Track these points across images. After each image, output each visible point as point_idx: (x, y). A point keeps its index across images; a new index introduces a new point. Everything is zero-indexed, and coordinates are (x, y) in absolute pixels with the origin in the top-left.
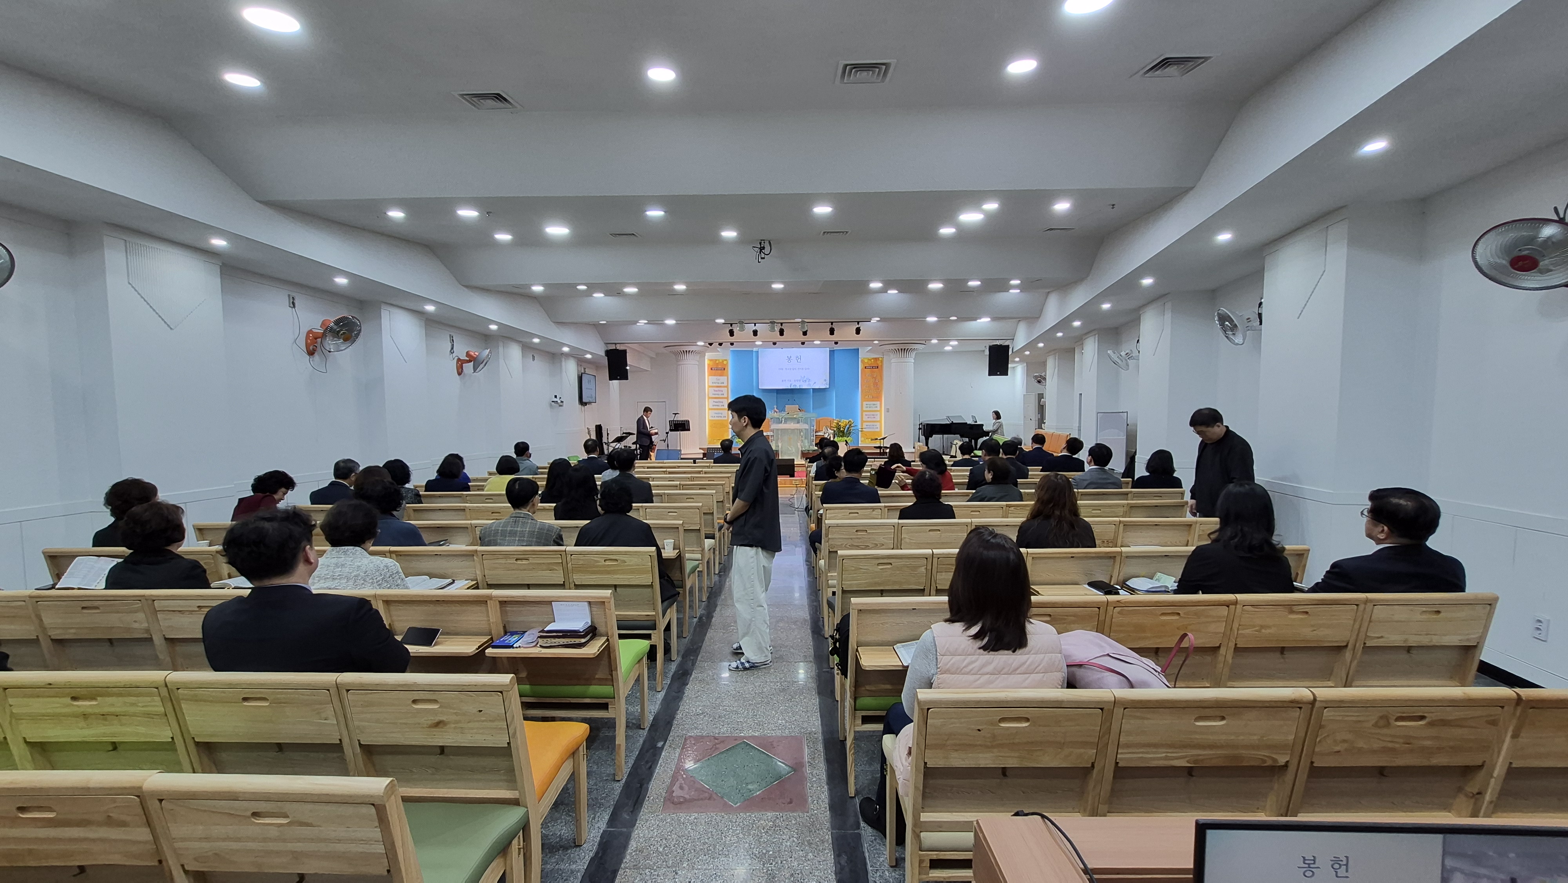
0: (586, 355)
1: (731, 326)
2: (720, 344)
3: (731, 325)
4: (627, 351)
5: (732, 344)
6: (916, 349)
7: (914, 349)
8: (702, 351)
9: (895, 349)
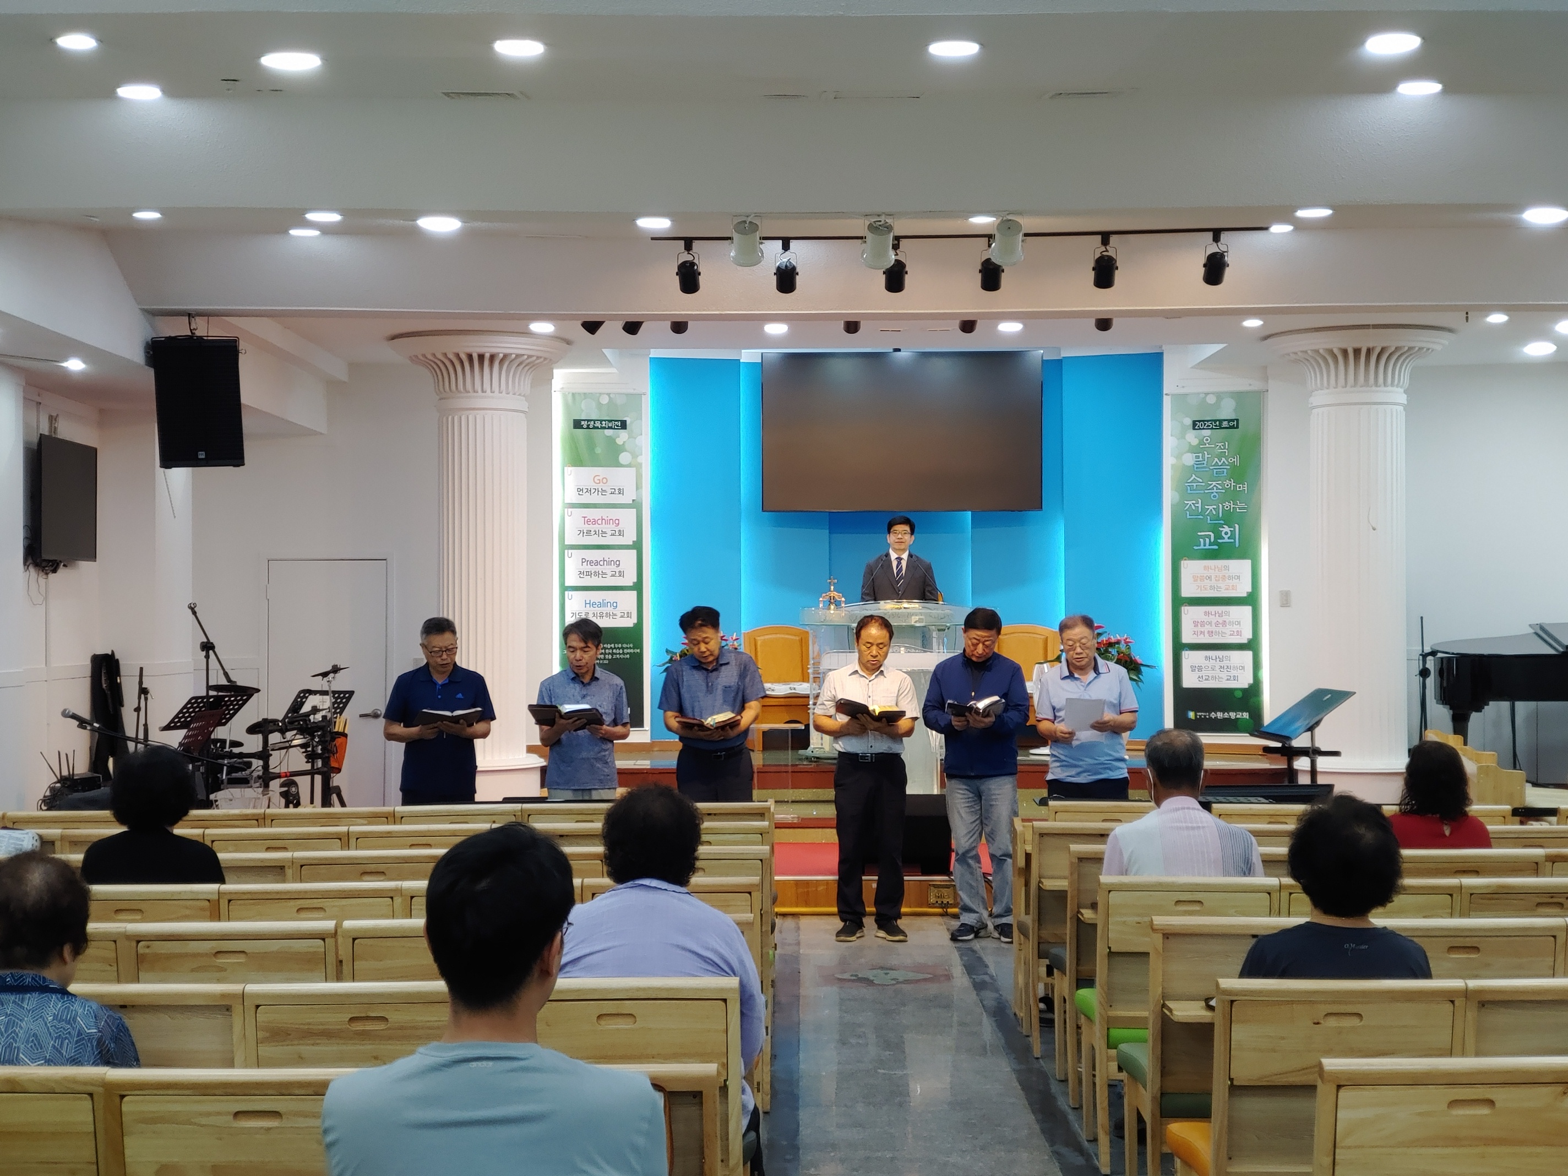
0: (65, 359)
1: (688, 247)
2: (632, 327)
3: (689, 243)
4: (242, 346)
5: (679, 327)
6: (1421, 349)
7: (1410, 349)
8: (545, 359)
9: (1331, 352)
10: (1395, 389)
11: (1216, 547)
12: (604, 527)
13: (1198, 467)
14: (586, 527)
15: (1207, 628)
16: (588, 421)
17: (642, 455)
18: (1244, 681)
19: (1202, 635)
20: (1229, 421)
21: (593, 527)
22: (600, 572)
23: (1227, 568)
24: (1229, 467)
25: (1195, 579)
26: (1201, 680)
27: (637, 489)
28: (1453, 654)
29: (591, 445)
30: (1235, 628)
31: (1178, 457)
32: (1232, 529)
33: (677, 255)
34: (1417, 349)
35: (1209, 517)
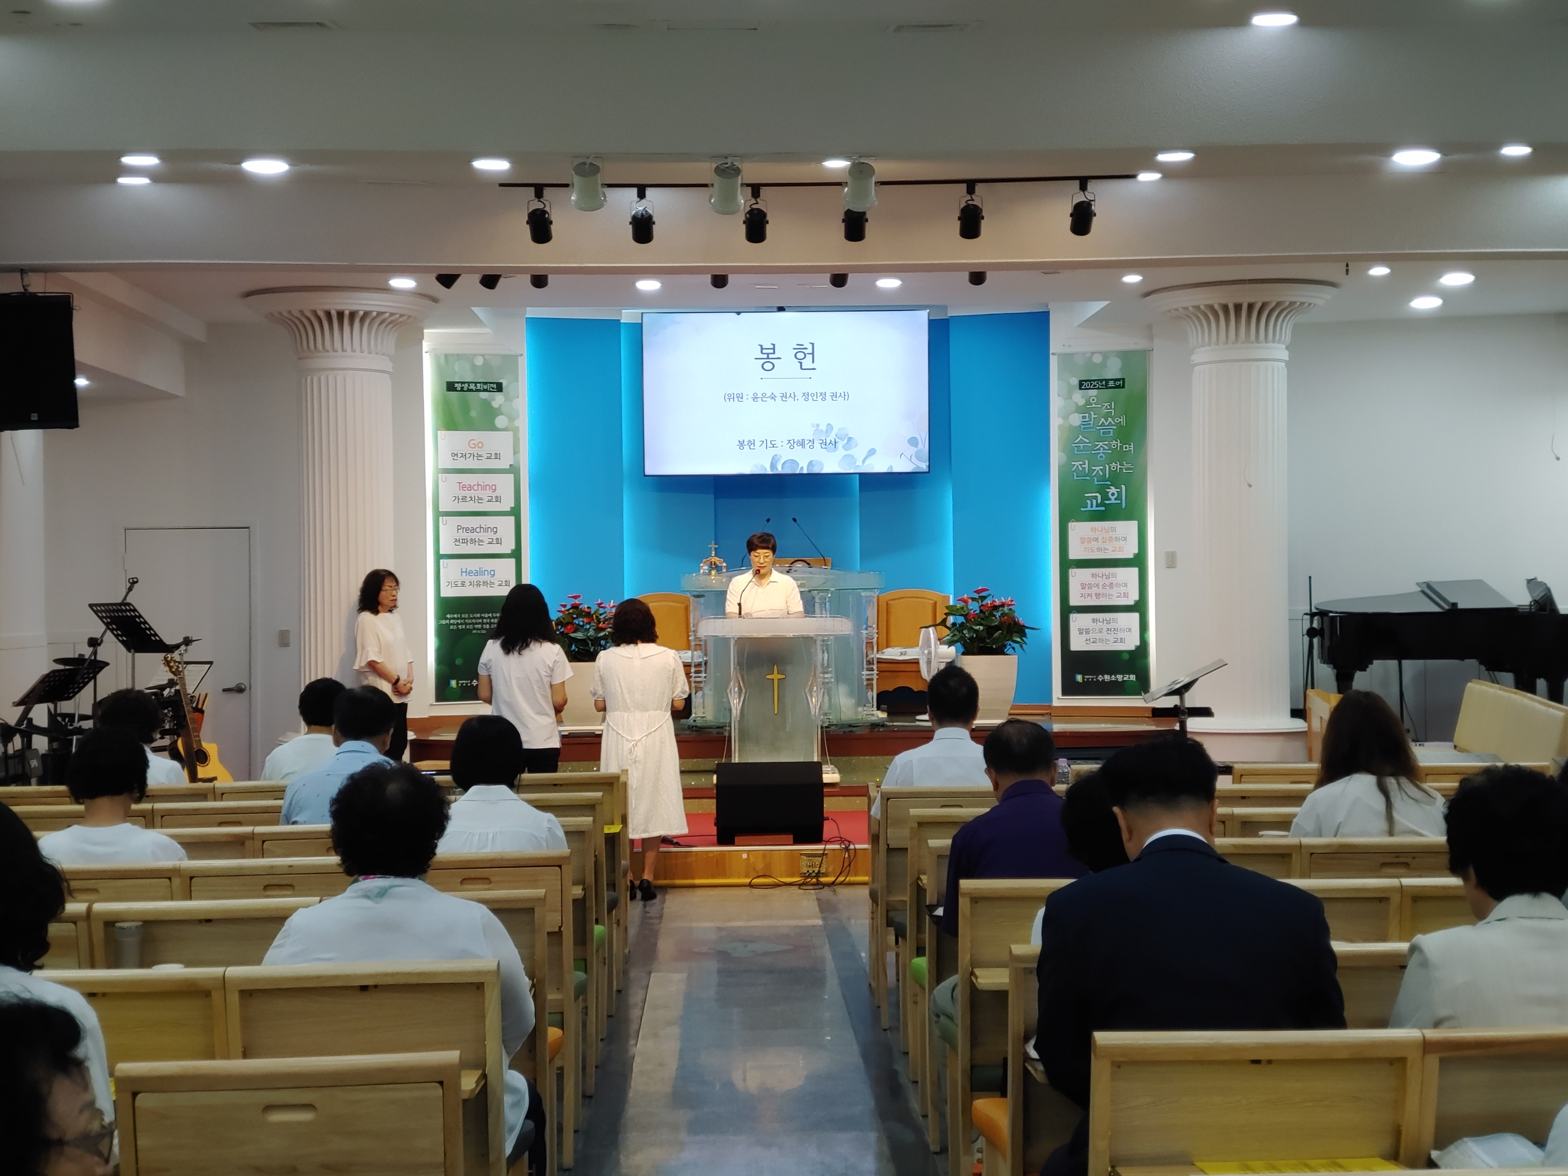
1: (539, 195)
2: (490, 281)
3: (539, 190)
4: (77, 302)
5: (539, 281)
6: (1302, 304)
7: (1292, 303)
8: (410, 317)
9: (1211, 307)
10: (1276, 345)
11: (1103, 508)
12: (480, 493)
13: (1084, 429)
14: (462, 493)
15: (1095, 590)
16: (462, 383)
17: (518, 418)
18: (1131, 643)
19: (1089, 598)
20: (1115, 380)
21: (468, 494)
22: (477, 540)
23: (1113, 529)
24: (1115, 427)
25: (1083, 540)
26: (1088, 643)
27: (515, 454)
28: (1336, 612)
29: (466, 408)
30: (1123, 590)
31: (1066, 417)
32: (1119, 490)
33: (526, 202)
34: (1298, 303)
35: (1095, 478)
